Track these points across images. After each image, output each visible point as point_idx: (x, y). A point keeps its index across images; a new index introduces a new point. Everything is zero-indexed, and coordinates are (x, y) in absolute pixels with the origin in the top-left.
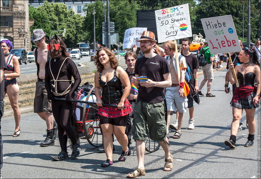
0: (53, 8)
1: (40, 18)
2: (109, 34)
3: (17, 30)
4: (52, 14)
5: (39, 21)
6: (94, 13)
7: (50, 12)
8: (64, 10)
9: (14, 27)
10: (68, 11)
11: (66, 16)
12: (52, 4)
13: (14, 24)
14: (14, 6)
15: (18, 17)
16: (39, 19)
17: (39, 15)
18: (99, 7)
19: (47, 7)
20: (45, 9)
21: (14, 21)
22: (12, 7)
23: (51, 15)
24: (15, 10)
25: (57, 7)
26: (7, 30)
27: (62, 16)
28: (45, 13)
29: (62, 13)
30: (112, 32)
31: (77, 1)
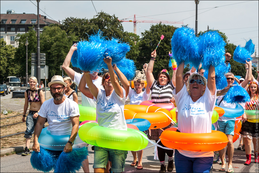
2: (39, 67)
6: (27, 44)
18: (33, 37)
30: (43, 64)
31: (10, 31)
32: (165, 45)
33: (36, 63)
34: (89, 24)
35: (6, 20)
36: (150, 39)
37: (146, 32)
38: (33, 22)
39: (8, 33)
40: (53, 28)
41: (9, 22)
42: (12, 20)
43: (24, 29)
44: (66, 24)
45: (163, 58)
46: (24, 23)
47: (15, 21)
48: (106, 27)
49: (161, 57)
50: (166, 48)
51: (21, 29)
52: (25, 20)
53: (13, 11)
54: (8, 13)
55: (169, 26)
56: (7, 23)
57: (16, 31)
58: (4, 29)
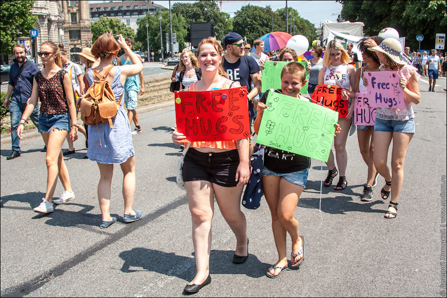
0: (108, 22)
1: (97, 30)
2: (172, 43)
3: (85, 42)
4: (108, 27)
5: (97, 34)
6: (147, 26)
7: (105, 25)
8: (118, 23)
9: (82, 40)
10: (120, 25)
11: (119, 29)
12: (107, 19)
13: (82, 37)
14: (81, 21)
15: (85, 31)
16: (96, 32)
17: (97, 28)
18: (151, 20)
19: (103, 21)
20: (102, 23)
21: (82, 35)
22: (80, 22)
23: (106, 28)
24: (82, 25)
25: (112, 21)
26: (76, 42)
27: (116, 29)
28: (102, 27)
29: (116, 26)
30: (174, 41)
31: (126, 15)
32: (254, 22)
33: (170, 40)
34: (192, 7)
35: (122, 7)
36: (242, 17)
37: (238, 12)
38: (143, 7)
39: (124, 17)
40: (166, 12)
42: (127, 7)
43: (137, 13)
44: (174, 8)
45: (253, 32)
46: (136, 8)
47: (130, 7)
48: (206, 9)
49: (251, 32)
50: (254, 24)
51: (134, 13)
52: (138, 6)
55: (256, 6)
56: (123, 9)
57: (131, 15)
58: (121, 14)
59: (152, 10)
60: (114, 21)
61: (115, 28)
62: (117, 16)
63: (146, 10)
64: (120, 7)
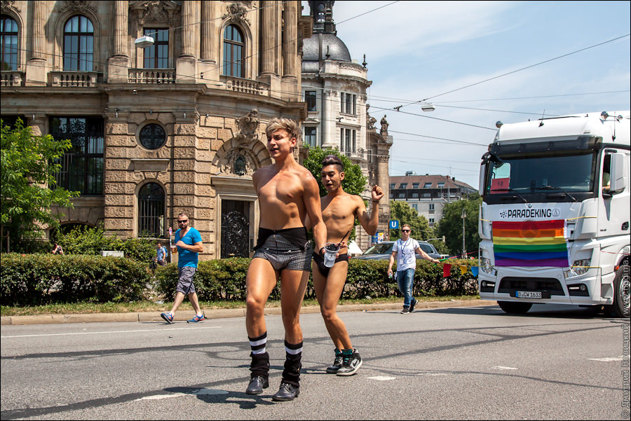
6: (464, 216)
31: (412, 198)
35: (406, 184)
38: (440, 185)
39: (409, 200)
41: (410, 187)
42: (413, 184)
43: (429, 195)
46: (428, 187)
47: (418, 184)
51: (425, 195)
52: (430, 184)
53: (414, 173)
54: (407, 175)
56: (408, 187)
57: (419, 197)
58: (403, 195)
59: (453, 191)
60: (401, 205)
61: (404, 217)
62: (397, 198)
63: (445, 191)
64: (402, 184)
